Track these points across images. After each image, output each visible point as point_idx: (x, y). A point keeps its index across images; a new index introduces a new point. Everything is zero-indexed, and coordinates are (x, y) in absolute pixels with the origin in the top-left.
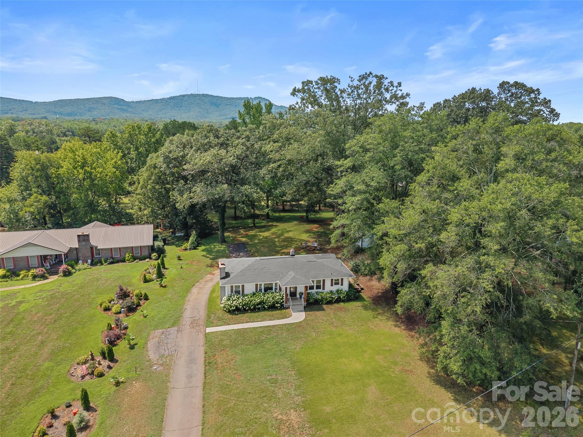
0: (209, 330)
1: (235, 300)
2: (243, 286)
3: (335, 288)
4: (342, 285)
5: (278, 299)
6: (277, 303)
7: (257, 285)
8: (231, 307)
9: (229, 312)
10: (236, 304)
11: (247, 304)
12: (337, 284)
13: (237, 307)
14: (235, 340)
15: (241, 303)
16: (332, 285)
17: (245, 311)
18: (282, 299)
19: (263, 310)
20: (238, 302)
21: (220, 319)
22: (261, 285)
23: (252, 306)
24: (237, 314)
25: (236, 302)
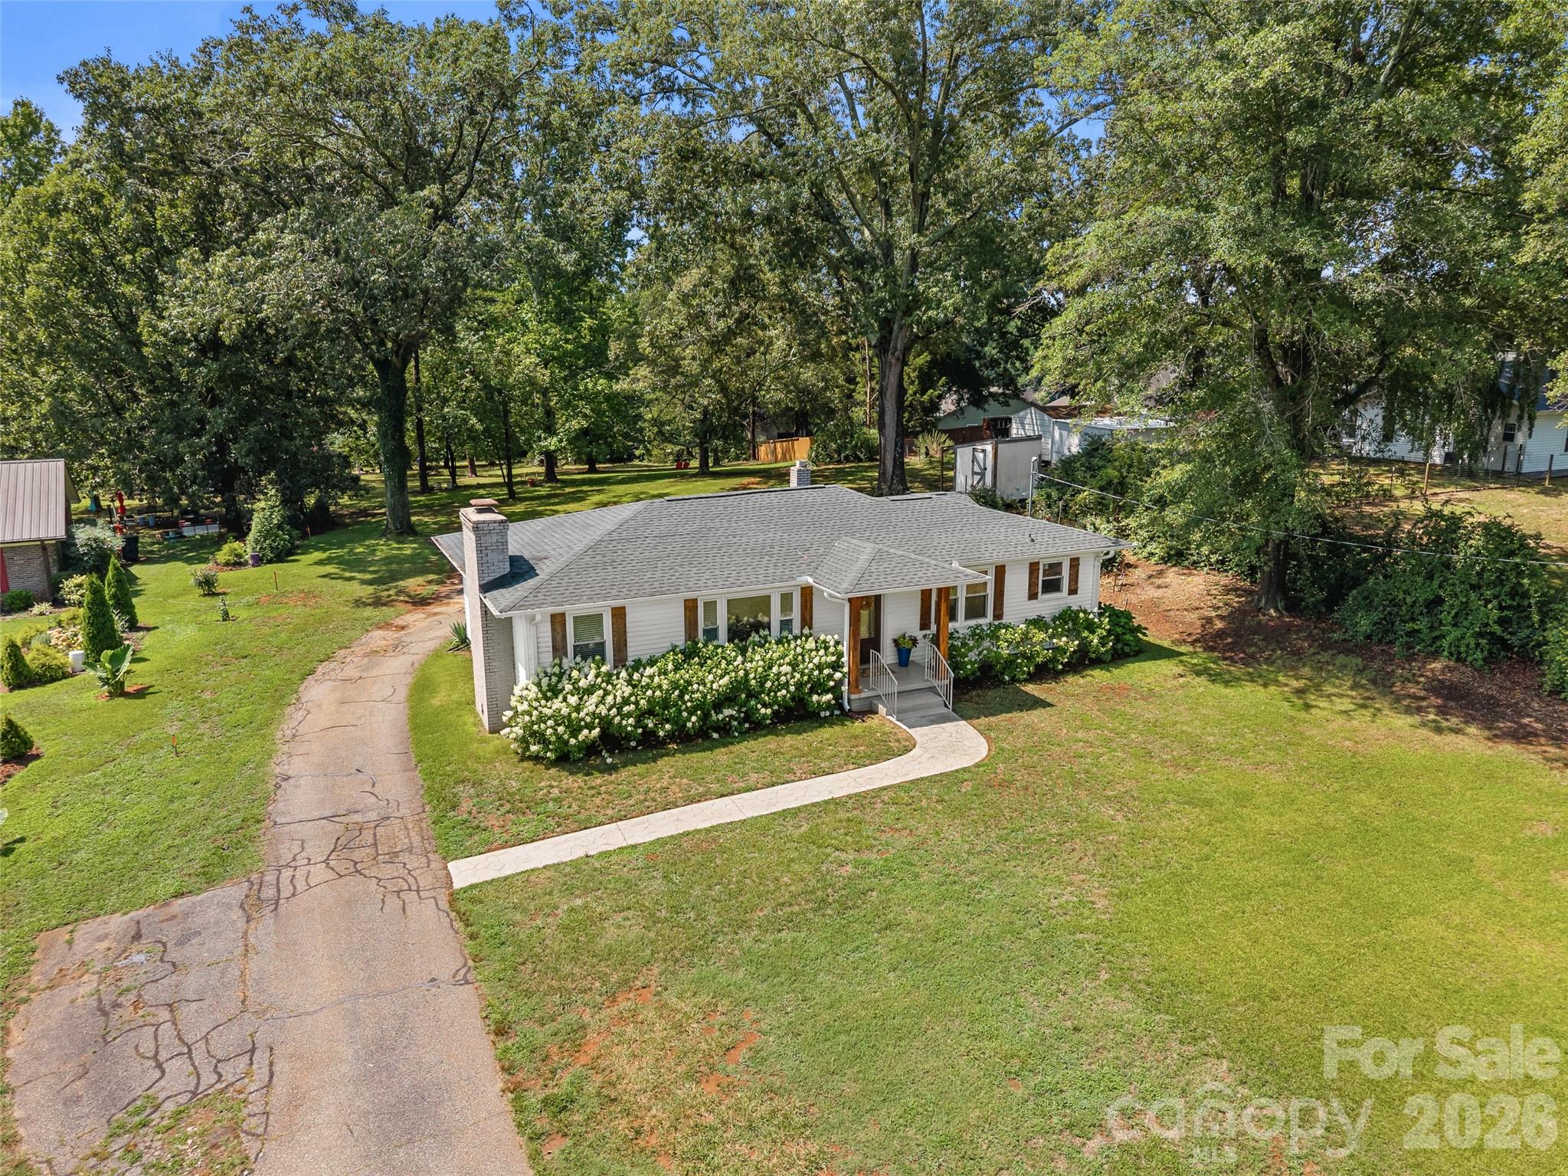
0: (466, 872)
1: (590, 691)
2: (619, 614)
3: (1049, 605)
4: (1073, 591)
5: (820, 667)
6: (818, 687)
7: (691, 606)
8: (575, 731)
9: (564, 759)
10: (603, 710)
11: (665, 704)
12: (1052, 586)
13: (606, 723)
14: (676, 910)
15: (626, 701)
16: (1033, 596)
17: (650, 745)
18: (836, 666)
19: (744, 735)
20: (609, 699)
21: (517, 805)
22: (711, 606)
23: (691, 713)
24: (612, 769)
25: (602, 701)
